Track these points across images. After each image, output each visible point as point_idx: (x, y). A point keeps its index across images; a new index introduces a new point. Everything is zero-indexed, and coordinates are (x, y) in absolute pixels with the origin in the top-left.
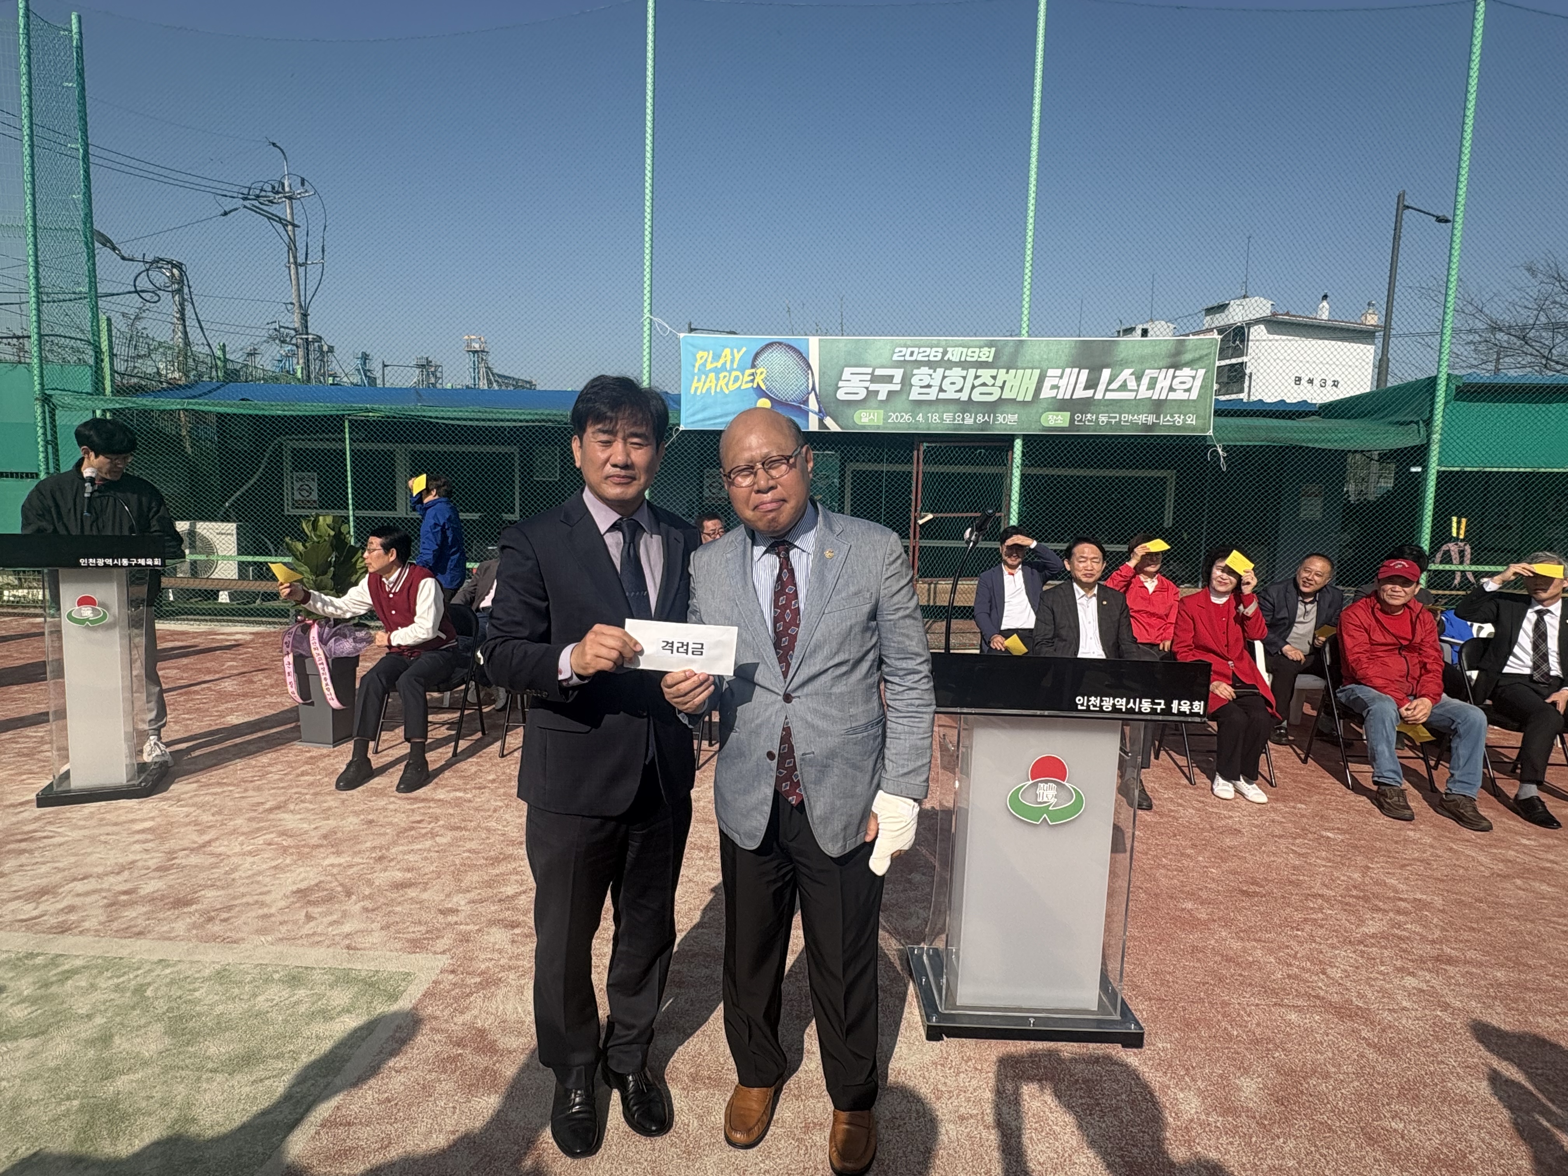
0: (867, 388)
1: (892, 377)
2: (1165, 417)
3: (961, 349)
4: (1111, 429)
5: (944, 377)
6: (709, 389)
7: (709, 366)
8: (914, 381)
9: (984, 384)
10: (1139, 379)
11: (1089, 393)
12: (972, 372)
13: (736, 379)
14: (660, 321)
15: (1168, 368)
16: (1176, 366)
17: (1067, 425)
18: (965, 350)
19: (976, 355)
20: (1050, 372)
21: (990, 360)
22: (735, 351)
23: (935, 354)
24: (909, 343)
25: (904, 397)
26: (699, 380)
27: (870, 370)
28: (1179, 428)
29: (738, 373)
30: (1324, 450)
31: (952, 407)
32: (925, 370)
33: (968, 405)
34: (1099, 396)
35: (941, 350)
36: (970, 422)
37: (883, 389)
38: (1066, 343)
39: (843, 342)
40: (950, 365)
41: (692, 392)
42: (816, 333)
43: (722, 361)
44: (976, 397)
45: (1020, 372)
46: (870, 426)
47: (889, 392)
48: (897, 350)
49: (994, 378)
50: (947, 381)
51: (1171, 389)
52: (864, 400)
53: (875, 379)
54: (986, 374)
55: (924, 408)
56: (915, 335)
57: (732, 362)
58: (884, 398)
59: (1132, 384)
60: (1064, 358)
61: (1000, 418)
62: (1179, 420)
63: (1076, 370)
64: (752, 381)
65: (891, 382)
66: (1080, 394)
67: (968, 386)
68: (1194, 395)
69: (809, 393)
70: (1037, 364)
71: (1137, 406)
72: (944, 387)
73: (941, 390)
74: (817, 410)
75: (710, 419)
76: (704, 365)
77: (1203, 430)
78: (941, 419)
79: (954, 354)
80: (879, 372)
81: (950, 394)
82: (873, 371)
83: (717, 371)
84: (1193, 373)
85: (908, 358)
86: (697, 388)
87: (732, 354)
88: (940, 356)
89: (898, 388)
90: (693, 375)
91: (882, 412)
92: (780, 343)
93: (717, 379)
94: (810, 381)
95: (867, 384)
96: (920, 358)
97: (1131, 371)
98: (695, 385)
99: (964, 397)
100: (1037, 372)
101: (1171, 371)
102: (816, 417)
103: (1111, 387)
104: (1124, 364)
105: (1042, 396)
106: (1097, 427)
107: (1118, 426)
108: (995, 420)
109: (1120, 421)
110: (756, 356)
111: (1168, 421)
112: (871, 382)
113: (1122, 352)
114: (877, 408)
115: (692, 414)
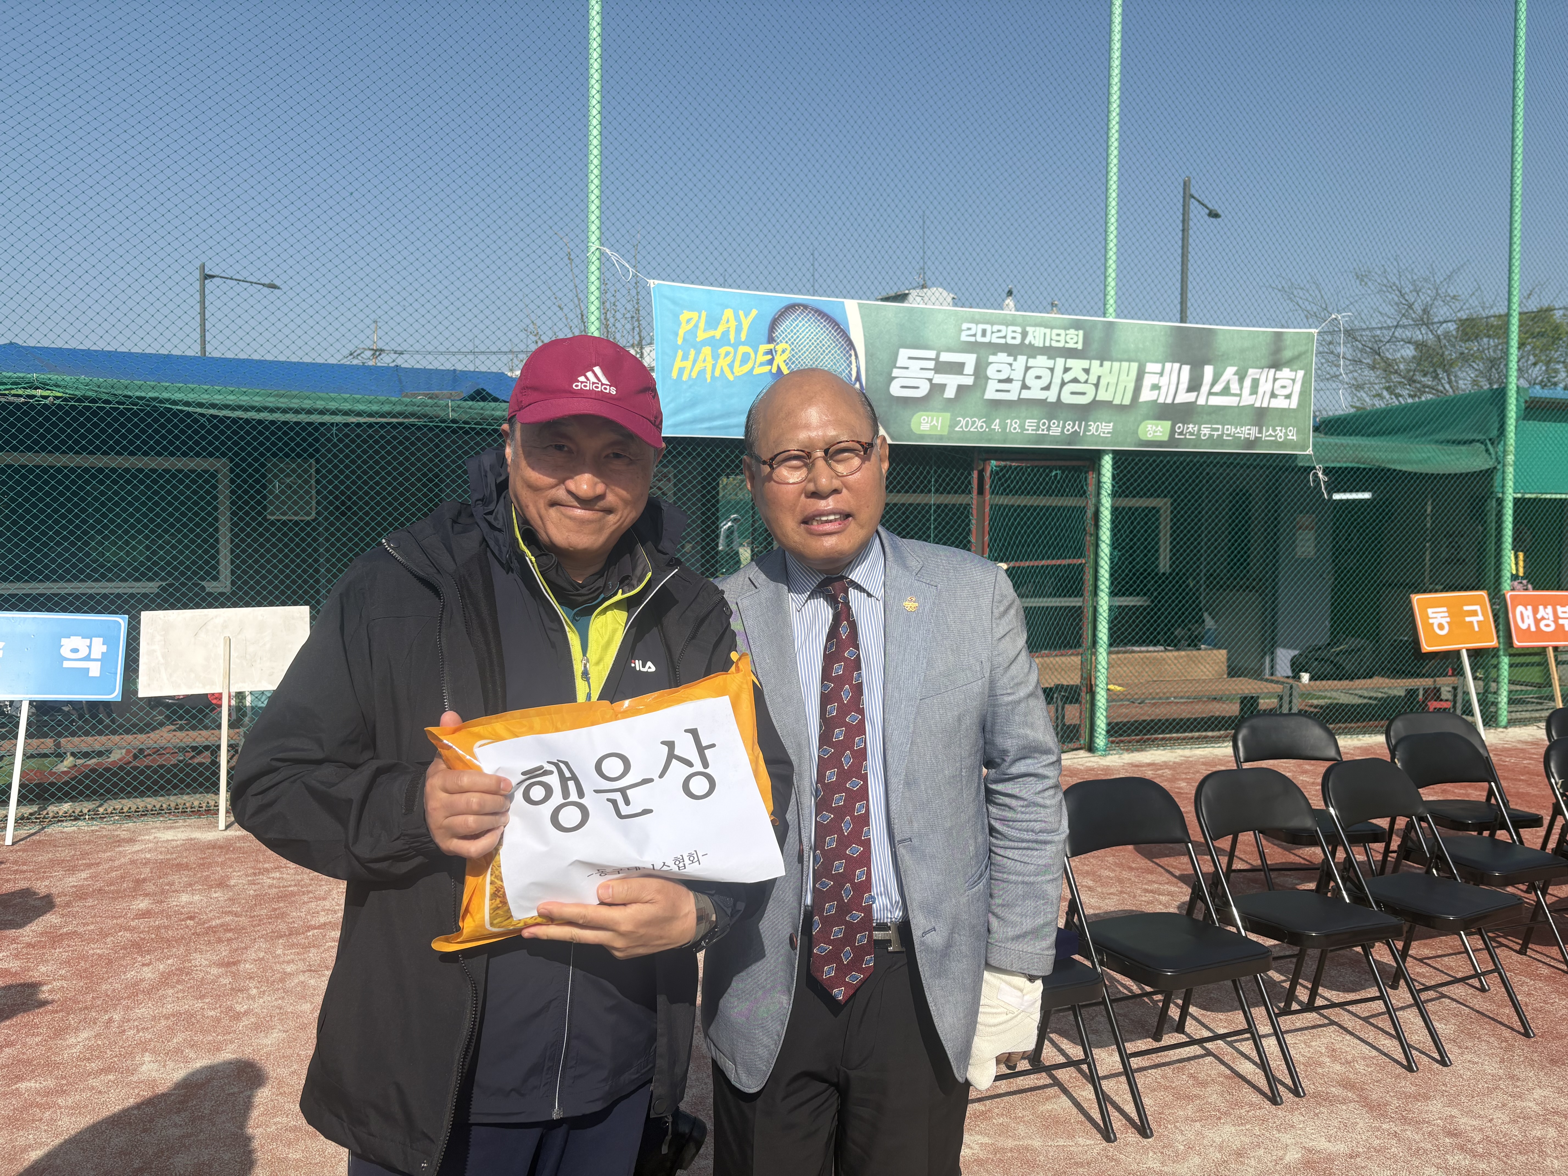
0: (930, 380)
1: (962, 365)
2: (1267, 431)
3: (1043, 330)
4: (1213, 445)
5: (1027, 368)
6: (702, 372)
8: (991, 372)
9: (1075, 380)
10: (1241, 380)
11: (1192, 397)
12: (1060, 361)
13: (745, 359)
14: (616, 256)
15: (1270, 367)
16: (1276, 365)
17: (1166, 438)
18: (1048, 331)
19: (1062, 338)
20: (1149, 367)
21: (1080, 346)
22: (741, 313)
23: (1012, 335)
26: (685, 358)
27: (932, 354)
28: (1279, 445)
29: (748, 350)
31: (1036, 412)
32: (1002, 357)
33: (1055, 409)
34: (1201, 401)
35: (1019, 329)
36: (1056, 432)
37: (952, 383)
38: (1160, 329)
40: (1032, 351)
41: (674, 374)
43: (721, 328)
44: (1067, 399)
45: (1116, 365)
46: (931, 437)
47: (961, 388)
48: (964, 326)
49: (1087, 371)
51: (1272, 394)
52: (926, 398)
53: (942, 367)
54: (1077, 367)
55: (1002, 412)
57: (739, 330)
58: (952, 395)
60: (1164, 349)
61: (1092, 428)
62: (1280, 434)
65: (961, 373)
66: (1182, 397)
67: (1057, 381)
68: (1294, 402)
70: (1132, 355)
71: (1239, 415)
72: (1028, 382)
73: (1025, 387)
75: (702, 420)
76: (693, 332)
77: (1302, 448)
78: (1022, 427)
79: (1037, 337)
80: (945, 357)
81: (1035, 393)
82: (938, 356)
83: (714, 344)
84: (1292, 375)
85: (980, 339)
86: (681, 370)
87: (737, 319)
88: (1018, 337)
89: (969, 381)
90: (675, 348)
91: (948, 415)
92: (805, 307)
93: (716, 357)
94: (854, 366)
95: (931, 374)
96: (995, 340)
97: (1235, 369)
98: (678, 364)
99: (1051, 396)
103: (1214, 390)
104: (1227, 359)
105: (1141, 399)
106: (1198, 441)
107: (1220, 441)
108: (1086, 429)
109: (1223, 434)
110: (773, 326)
111: (1271, 435)
112: (936, 371)
113: (1222, 344)
114: (942, 410)
115: (676, 411)
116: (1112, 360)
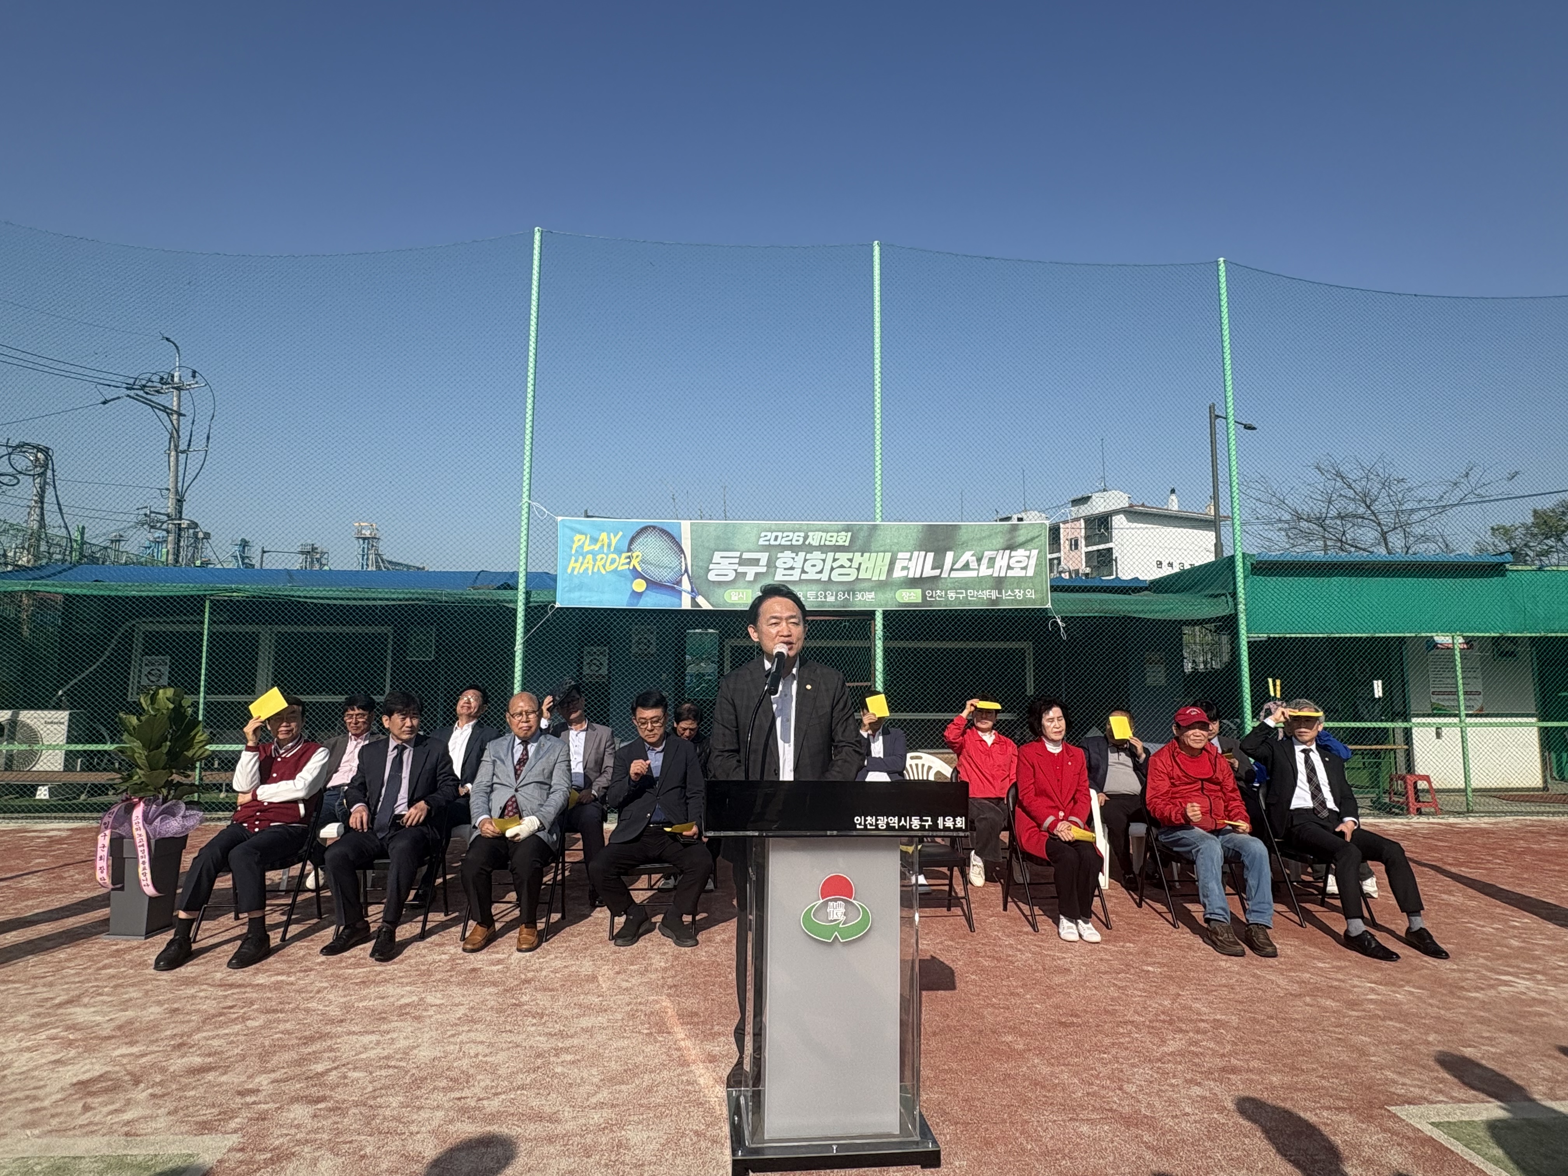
0: (736, 570)
1: (758, 560)
2: (1006, 592)
3: (821, 533)
4: (960, 604)
5: (805, 560)
6: (587, 569)
7: (586, 548)
8: (779, 563)
9: (842, 566)
10: (979, 560)
11: (937, 572)
12: (831, 555)
13: (613, 561)
14: (538, 505)
15: (1005, 549)
16: (1012, 548)
17: (919, 601)
18: (824, 534)
19: (834, 539)
20: (901, 555)
21: (847, 544)
22: (612, 535)
23: (797, 539)
24: (773, 527)
26: (576, 561)
27: (738, 554)
28: (1020, 603)
29: (615, 556)
31: (814, 587)
32: (788, 553)
33: (828, 585)
34: (945, 574)
35: (802, 534)
36: (832, 599)
37: (751, 572)
38: (912, 528)
39: (713, 526)
40: (810, 549)
41: (569, 571)
42: (688, 517)
43: (599, 544)
44: (835, 577)
45: (874, 555)
46: (740, 605)
47: (757, 574)
48: (763, 534)
49: (851, 560)
50: (808, 564)
51: (1009, 567)
52: (733, 581)
53: (742, 562)
54: (843, 557)
56: (779, 520)
57: (609, 546)
58: (752, 579)
59: (973, 565)
60: (912, 542)
61: (859, 596)
62: (1019, 595)
63: (923, 553)
64: (629, 563)
65: (758, 565)
66: (928, 572)
67: (828, 567)
68: (1030, 572)
69: (682, 575)
70: (888, 548)
71: (980, 583)
72: (805, 569)
73: (803, 571)
74: (689, 590)
75: (588, 597)
76: (582, 547)
77: (1043, 604)
79: (814, 539)
80: (746, 556)
81: (812, 575)
82: (741, 555)
83: (594, 554)
84: (1027, 553)
85: (772, 542)
86: (574, 568)
87: (609, 538)
88: (801, 540)
89: (764, 570)
90: (571, 556)
92: (654, 527)
93: (595, 560)
94: (683, 564)
95: (736, 567)
96: (783, 543)
97: (972, 552)
98: (572, 564)
99: (824, 577)
100: (888, 555)
101: (1008, 552)
102: (689, 596)
103: (955, 567)
104: (964, 546)
105: (894, 576)
106: (947, 602)
107: (966, 600)
108: (855, 597)
109: (967, 596)
110: (632, 540)
111: (1010, 595)
112: (740, 564)
113: (963, 535)
114: (745, 588)
115: (570, 591)
116: (871, 552)
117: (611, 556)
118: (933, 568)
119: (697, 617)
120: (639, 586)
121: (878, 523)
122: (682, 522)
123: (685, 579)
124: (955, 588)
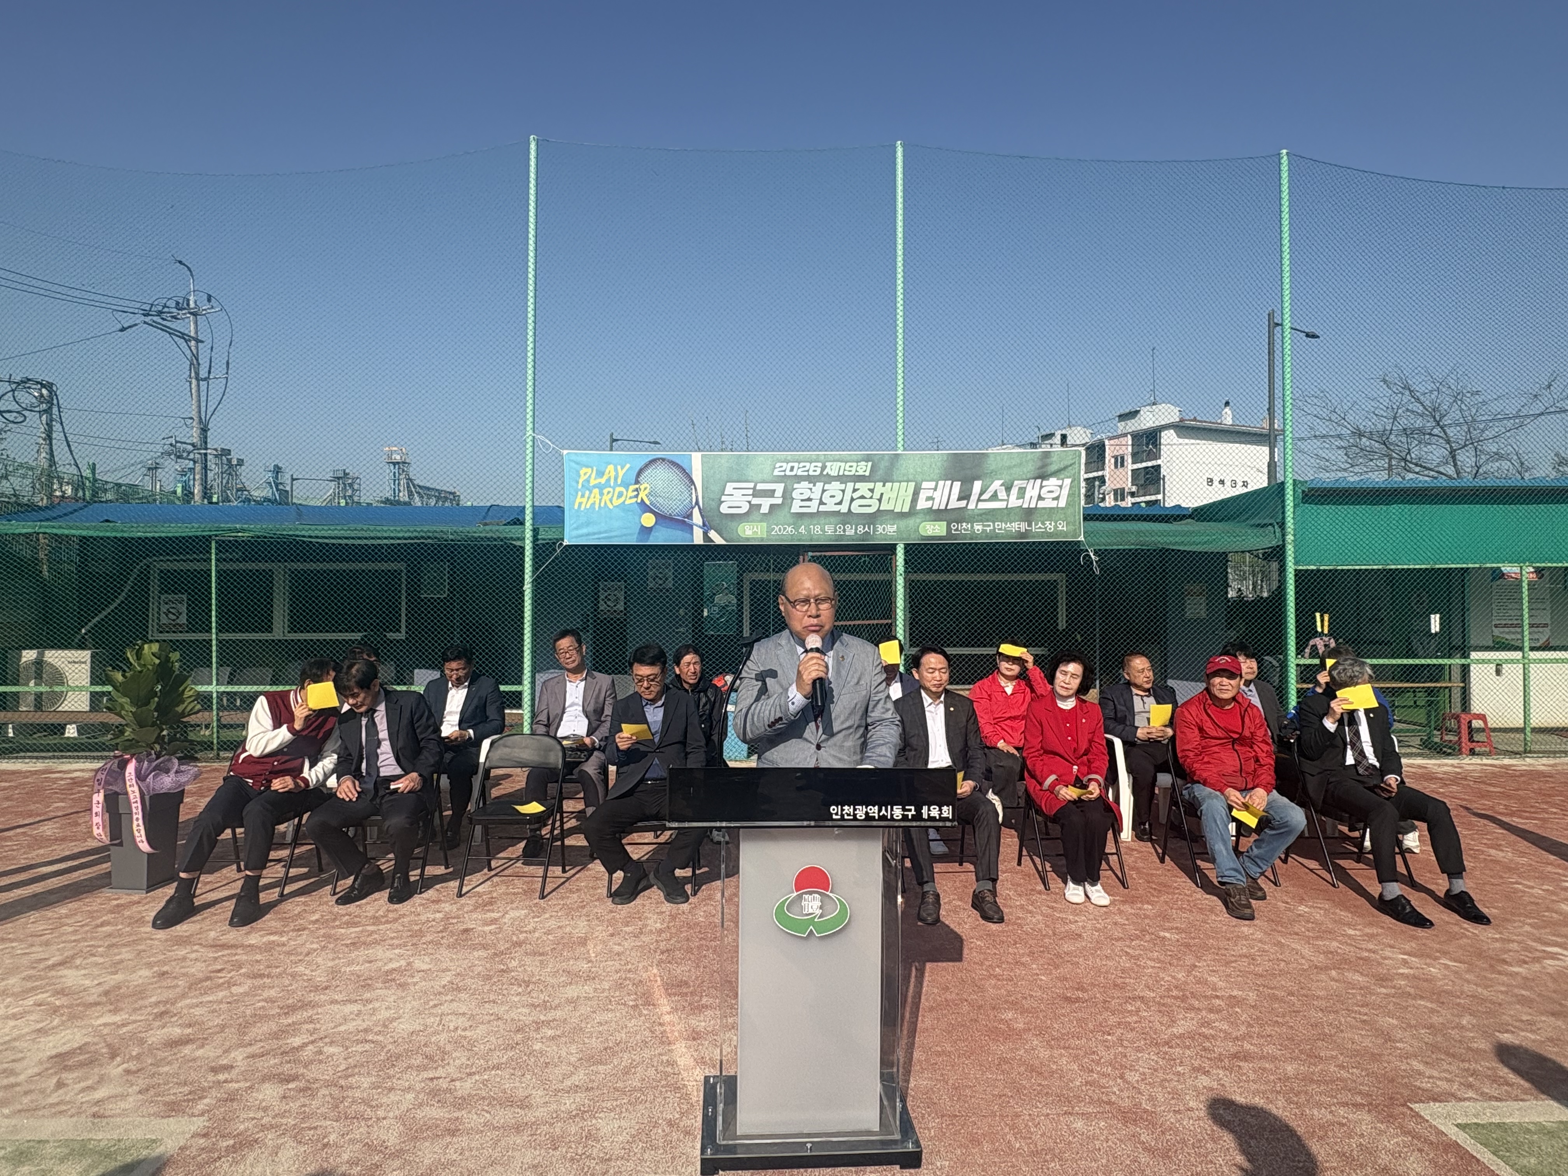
0: (749, 502)
1: (773, 491)
2: (1037, 525)
3: (839, 464)
4: (987, 537)
5: (824, 491)
6: (594, 504)
7: (593, 482)
8: (795, 494)
9: (862, 497)
10: (1008, 489)
11: (963, 503)
12: (850, 486)
13: (620, 495)
14: (543, 438)
15: (1035, 478)
16: (1043, 477)
17: (944, 534)
18: (843, 464)
19: (854, 469)
20: (925, 485)
21: (867, 474)
22: (619, 467)
23: (814, 469)
24: (789, 458)
25: (787, 509)
26: (583, 496)
27: (752, 485)
28: (1050, 535)
29: (622, 489)
30: (1188, 553)
31: (832, 520)
32: (805, 484)
33: (848, 517)
34: (972, 506)
35: (820, 465)
36: (851, 532)
37: (765, 504)
38: (937, 457)
39: (725, 458)
40: (829, 479)
41: (576, 507)
42: (699, 450)
43: (606, 477)
44: (855, 509)
45: (896, 485)
46: (755, 539)
47: (772, 506)
48: (778, 465)
49: (872, 491)
50: (826, 495)
51: (1040, 498)
52: (747, 514)
53: (756, 493)
54: (864, 488)
55: (807, 521)
56: (795, 450)
57: (616, 479)
58: (767, 511)
59: (1002, 495)
60: (937, 471)
61: (880, 529)
62: (1050, 526)
64: (637, 496)
65: (773, 496)
66: (954, 504)
67: (847, 498)
68: (1062, 503)
69: (693, 508)
70: (911, 477)
71: (1009, 514)
72: (824, 500)
73: (821, 503)
74: (701, 524)
75: (594, 534)
76: (588, 481)
77: (1075, 536)
78: (823, 530)
79: (833, 469)
80: (760, 487)
81: (830, 507)
82: (755, 486)
83: (601, 487)
84: (1060, 482)
85: (788, 473)
86: (580, 504)
87: (616, 470)
88: (819, 470)
89: (779, 501)
90: (577, 490)
91: (765, 524)
92: (663, 460)
93: (601, 494)
94: (694, 496)
95: (750, 498)
96: (800, 473)
97: (1001, 482)
98: (578, 500)
99: (844, 508)
100: (912, 485)
101: (1039, 481)
102: (701, 531)
103: (982, 498)
104: (992, 475)
105: (919, 507)
106: (973, 535)
107: (993, 534)
108: (875, 530)
109: (995, 529)
110: (640, 474)
111: (1040, 528)
112: (754, 495)
113: (991, 464)
114: (761, 521)
115: (577, 529)
116: (893, 482)
117: (618, 489)
118: (959, 499)
119: (709, 551)
120: (648, 520)
121: (899, 452)
122: (694, 454)
123: (696, 512)
124: (981, 521)
